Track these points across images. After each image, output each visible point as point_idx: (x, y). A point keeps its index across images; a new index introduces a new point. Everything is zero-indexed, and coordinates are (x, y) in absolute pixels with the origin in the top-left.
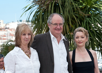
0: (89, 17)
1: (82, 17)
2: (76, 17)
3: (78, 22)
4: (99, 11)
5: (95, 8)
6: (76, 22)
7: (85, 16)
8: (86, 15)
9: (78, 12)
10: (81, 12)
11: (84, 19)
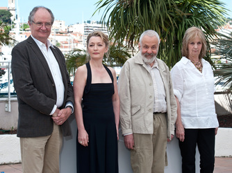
0: (188, 17)
1: (180, 17)
2: (171, 16)
3: (174, 24)
4: (203, 9)
5: (197, 5)
6: (171, 24)
7: (183, 16)
8: (185, 14)
9: (174, 10)
10: (177, 10)
11: (182, 19)
